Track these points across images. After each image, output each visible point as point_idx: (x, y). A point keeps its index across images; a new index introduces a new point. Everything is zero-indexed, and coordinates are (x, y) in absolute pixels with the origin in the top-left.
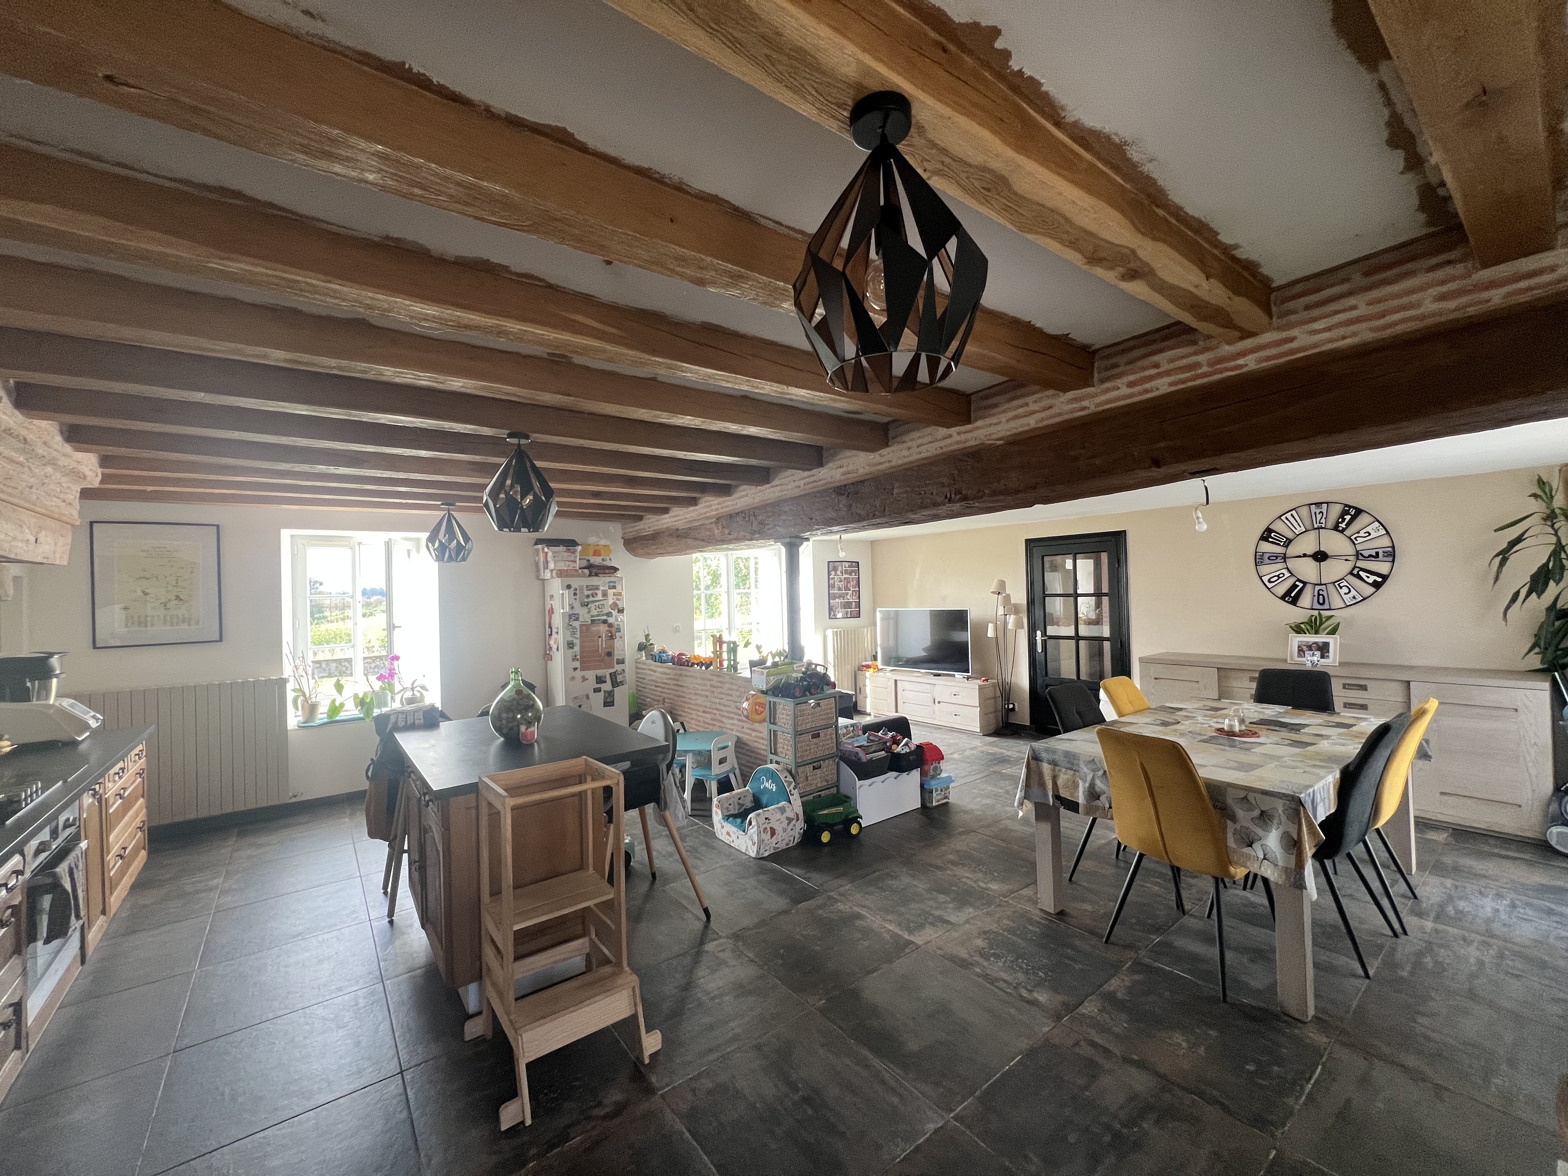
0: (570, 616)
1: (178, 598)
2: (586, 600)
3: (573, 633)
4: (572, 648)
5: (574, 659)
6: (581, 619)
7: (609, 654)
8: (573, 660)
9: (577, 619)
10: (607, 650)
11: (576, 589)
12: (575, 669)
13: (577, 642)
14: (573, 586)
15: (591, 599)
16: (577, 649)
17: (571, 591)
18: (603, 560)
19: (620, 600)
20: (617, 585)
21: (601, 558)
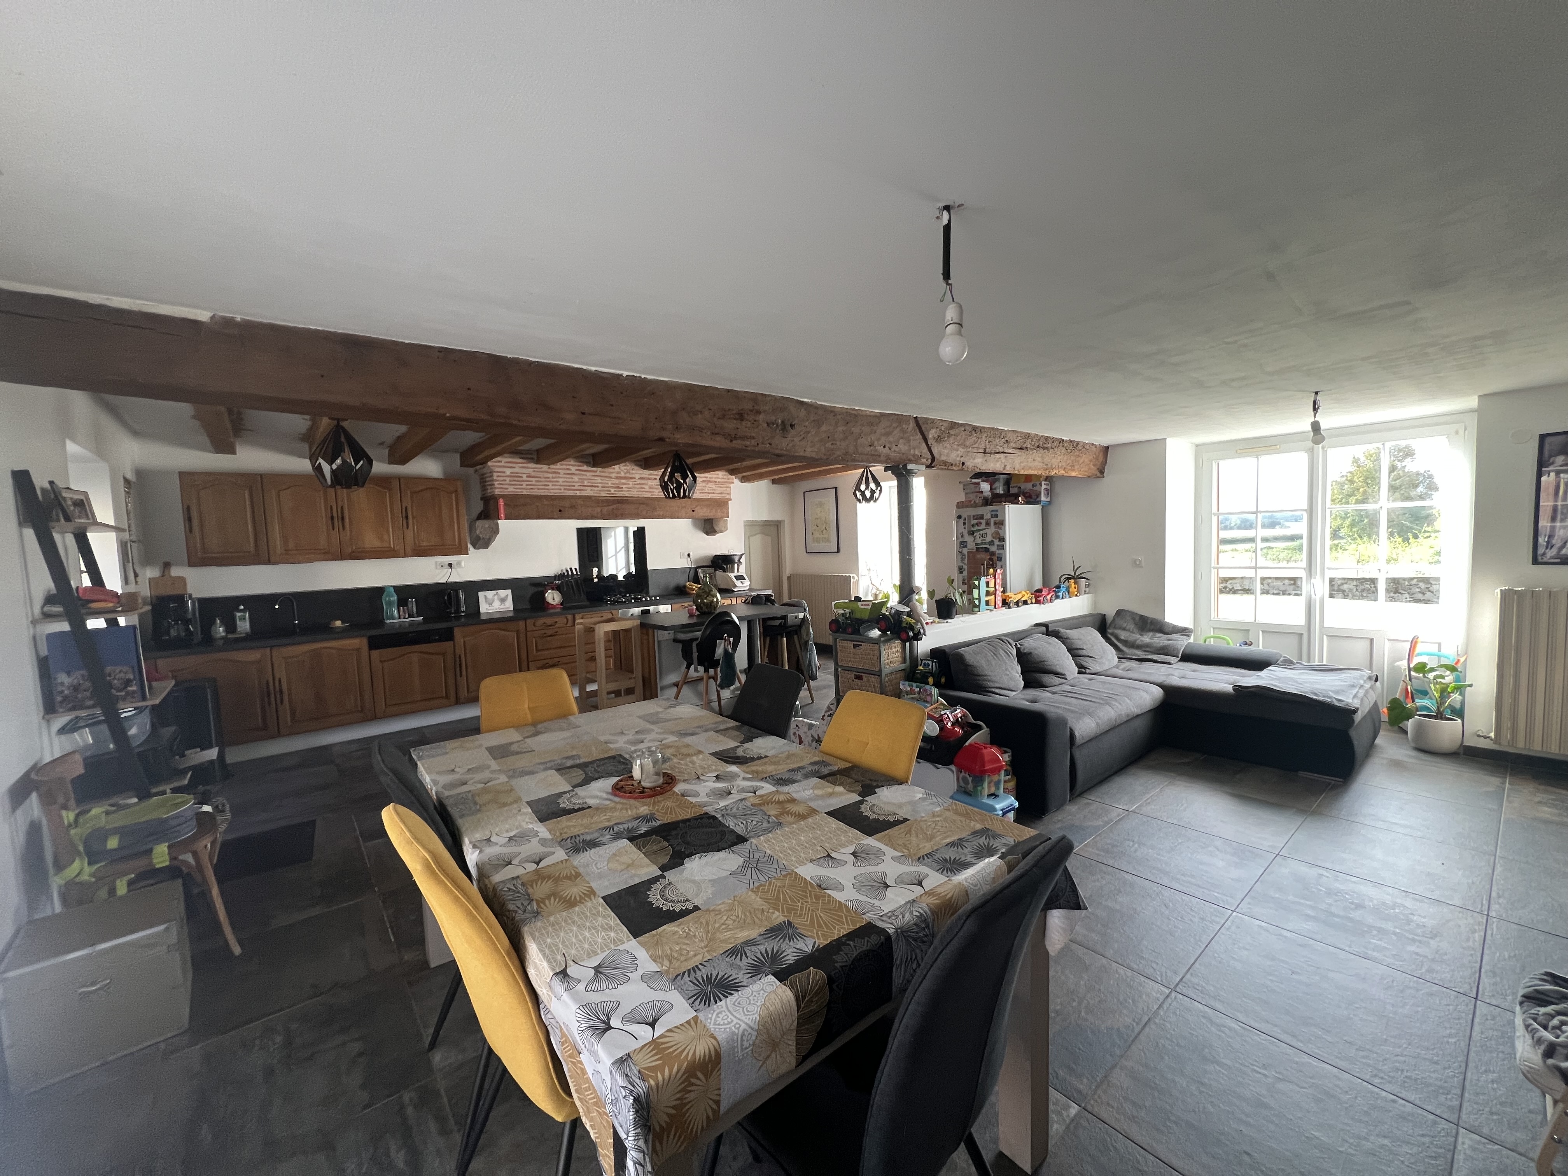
1: (826, 529)
2: (973, 529)
3: (963, 559)
4: (962, 573)
5: (964, 582)
6: (968, 547)
9: (966, 547)
11: (965, 519)
13: (966, 568)
15: (977, 528)
16: (966, 574)
17: (962, 521)
18: (1033, 486)
19: (1001, 528)
20: (999, 513)
21: (1032, 483)
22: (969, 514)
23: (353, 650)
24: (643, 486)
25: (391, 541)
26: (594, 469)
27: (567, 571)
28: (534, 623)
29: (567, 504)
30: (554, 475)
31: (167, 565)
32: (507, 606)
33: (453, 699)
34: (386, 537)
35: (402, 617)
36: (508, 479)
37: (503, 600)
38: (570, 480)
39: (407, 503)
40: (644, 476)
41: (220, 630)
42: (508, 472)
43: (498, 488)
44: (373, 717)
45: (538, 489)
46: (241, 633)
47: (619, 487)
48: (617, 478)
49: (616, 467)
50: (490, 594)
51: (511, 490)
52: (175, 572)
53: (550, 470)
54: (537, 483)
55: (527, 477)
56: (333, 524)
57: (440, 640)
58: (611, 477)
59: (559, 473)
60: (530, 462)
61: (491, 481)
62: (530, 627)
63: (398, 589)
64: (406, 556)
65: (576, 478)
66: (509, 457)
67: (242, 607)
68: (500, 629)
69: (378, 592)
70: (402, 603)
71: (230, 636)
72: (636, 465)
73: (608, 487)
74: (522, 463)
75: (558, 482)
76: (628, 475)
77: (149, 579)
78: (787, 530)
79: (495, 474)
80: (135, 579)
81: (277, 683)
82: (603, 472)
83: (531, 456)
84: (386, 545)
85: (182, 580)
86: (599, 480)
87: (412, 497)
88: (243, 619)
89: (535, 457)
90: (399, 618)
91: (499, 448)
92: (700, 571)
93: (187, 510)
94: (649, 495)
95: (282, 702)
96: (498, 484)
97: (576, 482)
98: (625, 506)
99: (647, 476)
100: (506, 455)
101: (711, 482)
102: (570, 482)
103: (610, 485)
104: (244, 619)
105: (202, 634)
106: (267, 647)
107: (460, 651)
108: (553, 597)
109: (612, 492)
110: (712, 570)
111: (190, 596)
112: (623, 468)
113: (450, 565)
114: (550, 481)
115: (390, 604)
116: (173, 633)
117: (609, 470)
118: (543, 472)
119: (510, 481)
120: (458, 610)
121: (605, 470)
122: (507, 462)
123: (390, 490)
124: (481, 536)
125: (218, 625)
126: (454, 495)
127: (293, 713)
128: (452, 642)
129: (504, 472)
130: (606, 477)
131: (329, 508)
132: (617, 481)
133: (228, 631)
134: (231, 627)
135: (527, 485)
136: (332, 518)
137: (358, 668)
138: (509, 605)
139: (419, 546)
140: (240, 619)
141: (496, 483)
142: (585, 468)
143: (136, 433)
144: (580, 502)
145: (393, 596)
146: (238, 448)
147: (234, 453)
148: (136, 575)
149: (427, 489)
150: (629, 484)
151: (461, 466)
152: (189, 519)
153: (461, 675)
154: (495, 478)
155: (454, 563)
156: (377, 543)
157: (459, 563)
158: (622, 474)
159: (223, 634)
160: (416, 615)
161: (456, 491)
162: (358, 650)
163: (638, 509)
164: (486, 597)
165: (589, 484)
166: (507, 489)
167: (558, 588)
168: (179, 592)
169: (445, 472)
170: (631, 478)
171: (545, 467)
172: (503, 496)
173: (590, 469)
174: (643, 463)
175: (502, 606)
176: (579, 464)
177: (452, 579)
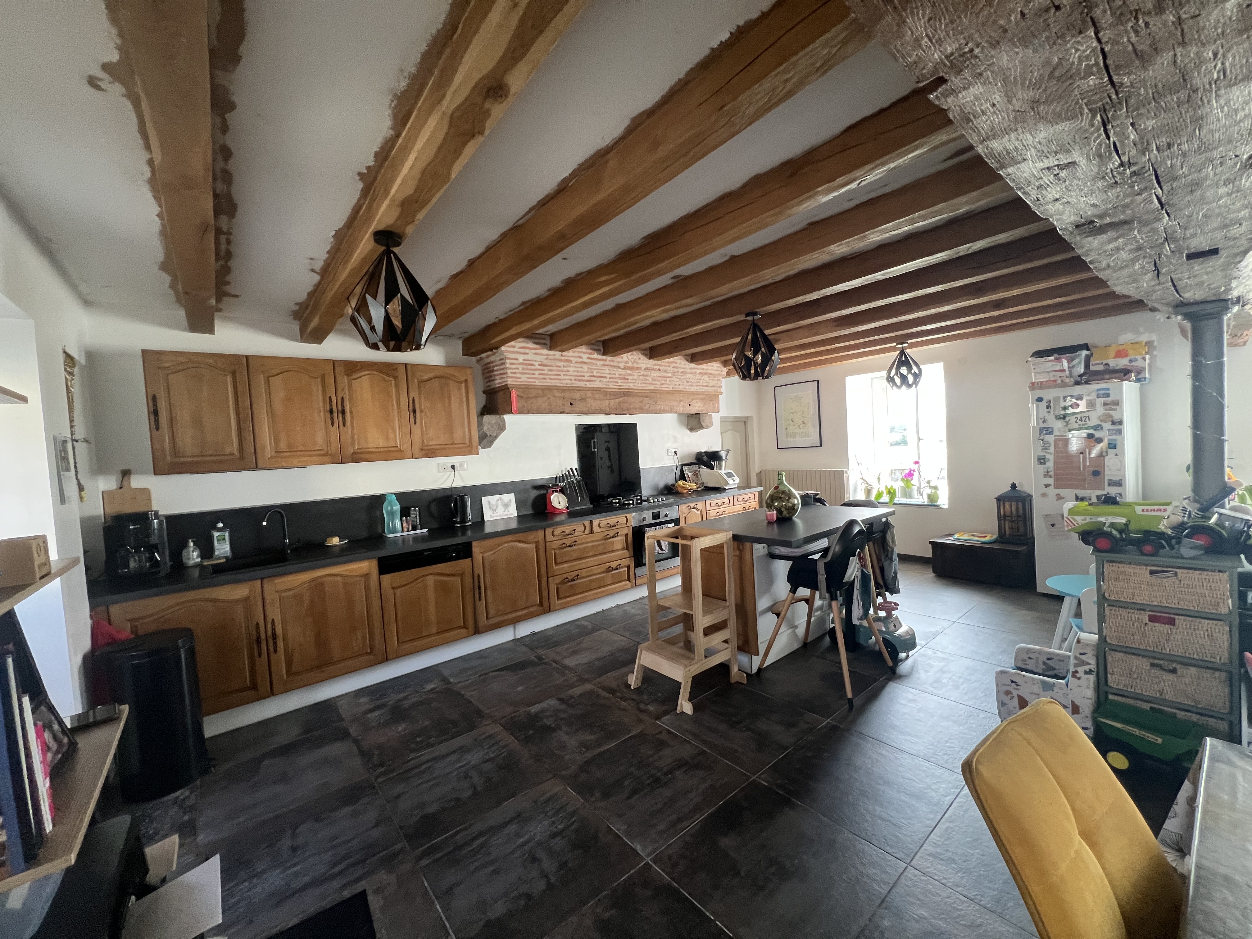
0: (1041, 430)
1: (804, 423)
2: (1063, 412)
3: (1045, 447)
4: (1044, 463)
5: (1047, 474)
6: (1056, 433)
7: (1096, 473)
8: (1045, 476)
9: (1051, 433)
10: (1092, 469)
11: (1050, 402)
12: (1047, 486)
13: (1051, 457)
14: (1046, 398)
15: (1071, 410)
16: (1050, 464)
17: (1044, 404)
18: (1131, 361)
19: (1115, 410)
20: (1111, 392)
21: (1128, 358)
22: (1055, 395)
23: (361, 576)
24: (647, 378)
25: (398, 438)
26: (604, 357)
27: (568, 471)
28: (553, 532)
29: (577, 396)
30: (565, 364)
31: (126, 473)
32: (510, 512)
33: (471, 629)
34: (391, 436)
35: (405, 529)
36: (520, 367)
37: (506, 506)
38: (581, 369)
39: (414, 394)
40: (649, 366)
41: (193, 556)
42: (521, 358)
43: (512, 377)
44: (385, 658)
45: (550, 379)
46: (219, 558)
47: (625, 379)
48: (625, 368)
49: (624, 356)
50: (493, 499)
51: (524, 379)
52: (137, 482)
53: (563, 358)
54: (550, 373)
55: (539, 365)
56: (332, 418)
57: (458, 558)
58: (619, 367)
59: (571, 361)
60: (544, 348)
61: (503, 369)
62: (549, 537)
63: (401, 497)
64: (412, 457)
65: (586, 367)
66: (524, 342)
67: (220, 525)
68: (520, 541)
69: (378, 500)
70: (405, 513)
71: (206, 563)
72: (644, 354)
73: (615, 378)
74: (536, 349)
75: (568, 371)
76: (635, 365)
77: (103, 492)
78: (754, 425)
79: (508, 361)
80: (80, 495)
81: (269, 626)
82: (613, 361)
83: (544, 341)
84: (392, 444)
85: (146, 492)
86: (607, 370)
87: (419, 387)
88: (221, 540)
89: (548, 342)
90: (403, 531)
91: (513, 331)
92: (685, 469)
93: (153, 400)
94: (651, 387)
95: (275, 651)
96: (511, 373)
97: (587, 372)
98: (631, 399)
99: (652, 367)
100: (520, 340)
101: (706, 374)
102: (581, 372)
103: (617, 376)
104: (224, 539)
105: (170, 561)
106: (257, 579)
107: (479, 571)
108: (558, 501)
109: (620, 384)
110: (696, 468)
111: (156, 513)
112: (630, 357)
113: (453, 467)
114: (562, 371)
115: (392, 514)
116: (132, 564)
117: (618, 359)
118: (554, 359)
119: (523, 369)
120: (464, 520)
121: (614, 358)
122: (521, 348)
123: (396, 378)
124: (488, 433)
125: (192, 549)
126: (463, 385)
127: (289, 662)
128: (469, 560)
129: (517, 359)
130: (615, 367)
131: (328, 399)
132: (623, 372)
133: (203, 556)
134: (207, 550)
135: (539, 374)
136: (331, 411)
137: (366, 596)
138: (513, 512)
139: (427, 445)
140: (218, 540)
141: (509, 371)
142: (596, 356)
143: (87, 303)
144: (589, 394)
145: (396, 505)
146: (218, 325)
147: (211, 331)
148: (81, 488)
149: (434, 378)
150: (634, 375)
151: (464, 355)
152: (155, 413)
153: (480, 599)
154: (508, 365)
155: (457, 465)
156: (381, 443)
157: (461, 465)
158: (630, 364)
159: (199, 560)
160: (419, 527)
161: (466, 381)
162: (366, 576)
163: (641, 402)
164: (489, 502)
165: (599, 375)
166: (520, 378)
167: (562, 491)
168: (141, 509)
169: (447, 361)
170: (638, 368)
171: (557, 354)
172: (517, 387)
173: (600, 357)
174: (648, 352)
175: (506, 513)
176: (591, 351)
177: (458, 484)
